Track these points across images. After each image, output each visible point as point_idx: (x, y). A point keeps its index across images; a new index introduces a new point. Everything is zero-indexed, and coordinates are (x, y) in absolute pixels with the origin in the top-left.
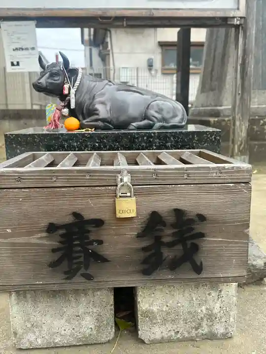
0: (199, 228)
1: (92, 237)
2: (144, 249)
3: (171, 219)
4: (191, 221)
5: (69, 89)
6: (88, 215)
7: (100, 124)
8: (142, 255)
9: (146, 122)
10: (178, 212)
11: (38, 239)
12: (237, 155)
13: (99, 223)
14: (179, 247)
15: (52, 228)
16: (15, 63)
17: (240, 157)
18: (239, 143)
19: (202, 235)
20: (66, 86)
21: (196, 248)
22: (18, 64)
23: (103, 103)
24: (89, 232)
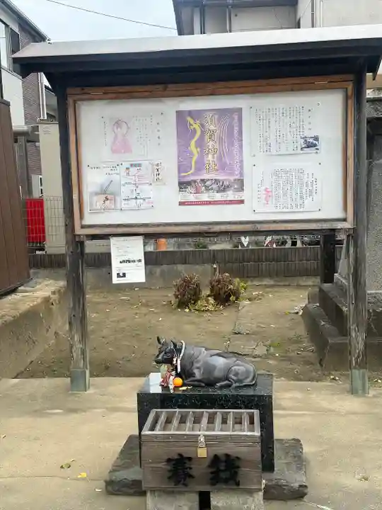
0: (237, 463)
1: (187, 465)
2: (212, 473)
3: (223, 458)
4: (233, 460)
5: (177, 361)
6: (185, 455)
7: (196, 383)
8: (211, 476)
9: (226, 382)
10: (227, 456)
11: (163, 465)
12: (355, 368)
13: (190, 459)
14: (228, 473)
15: (169, 460)
16: (121, 275)
17: (359, 370)
18: (356, 356)
19: (238, 467)
20: (175, 359)
21: (236, 473)
22: (124, 275)
23: (198, 368)
24: (185, 463)
